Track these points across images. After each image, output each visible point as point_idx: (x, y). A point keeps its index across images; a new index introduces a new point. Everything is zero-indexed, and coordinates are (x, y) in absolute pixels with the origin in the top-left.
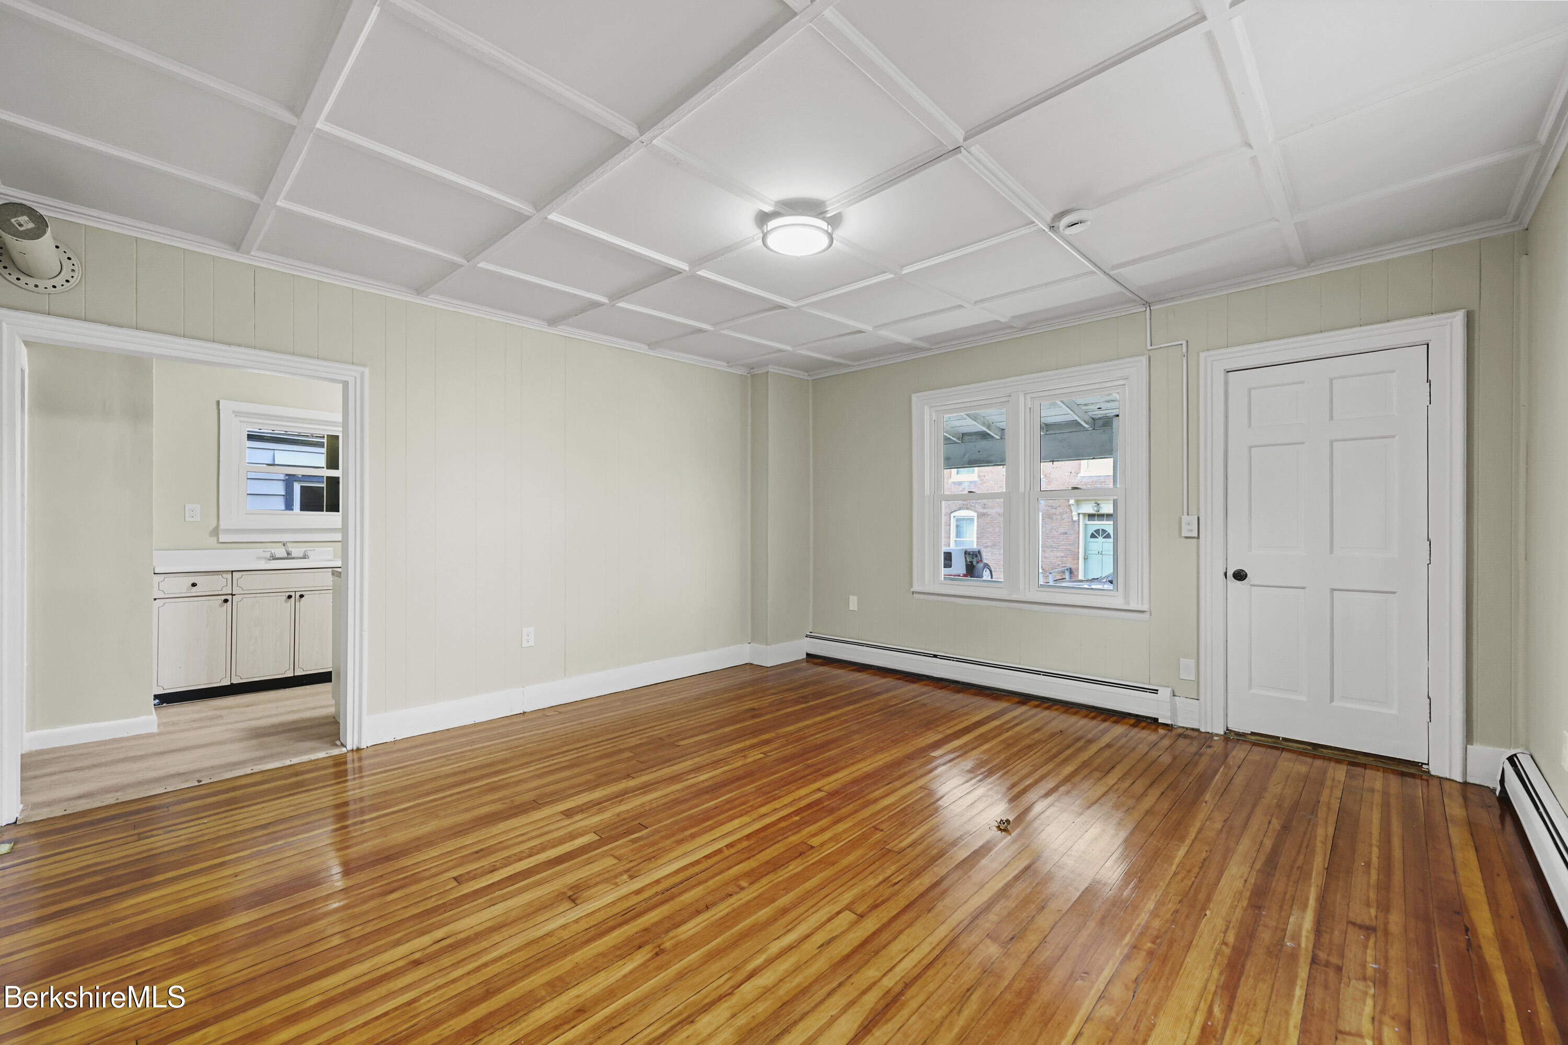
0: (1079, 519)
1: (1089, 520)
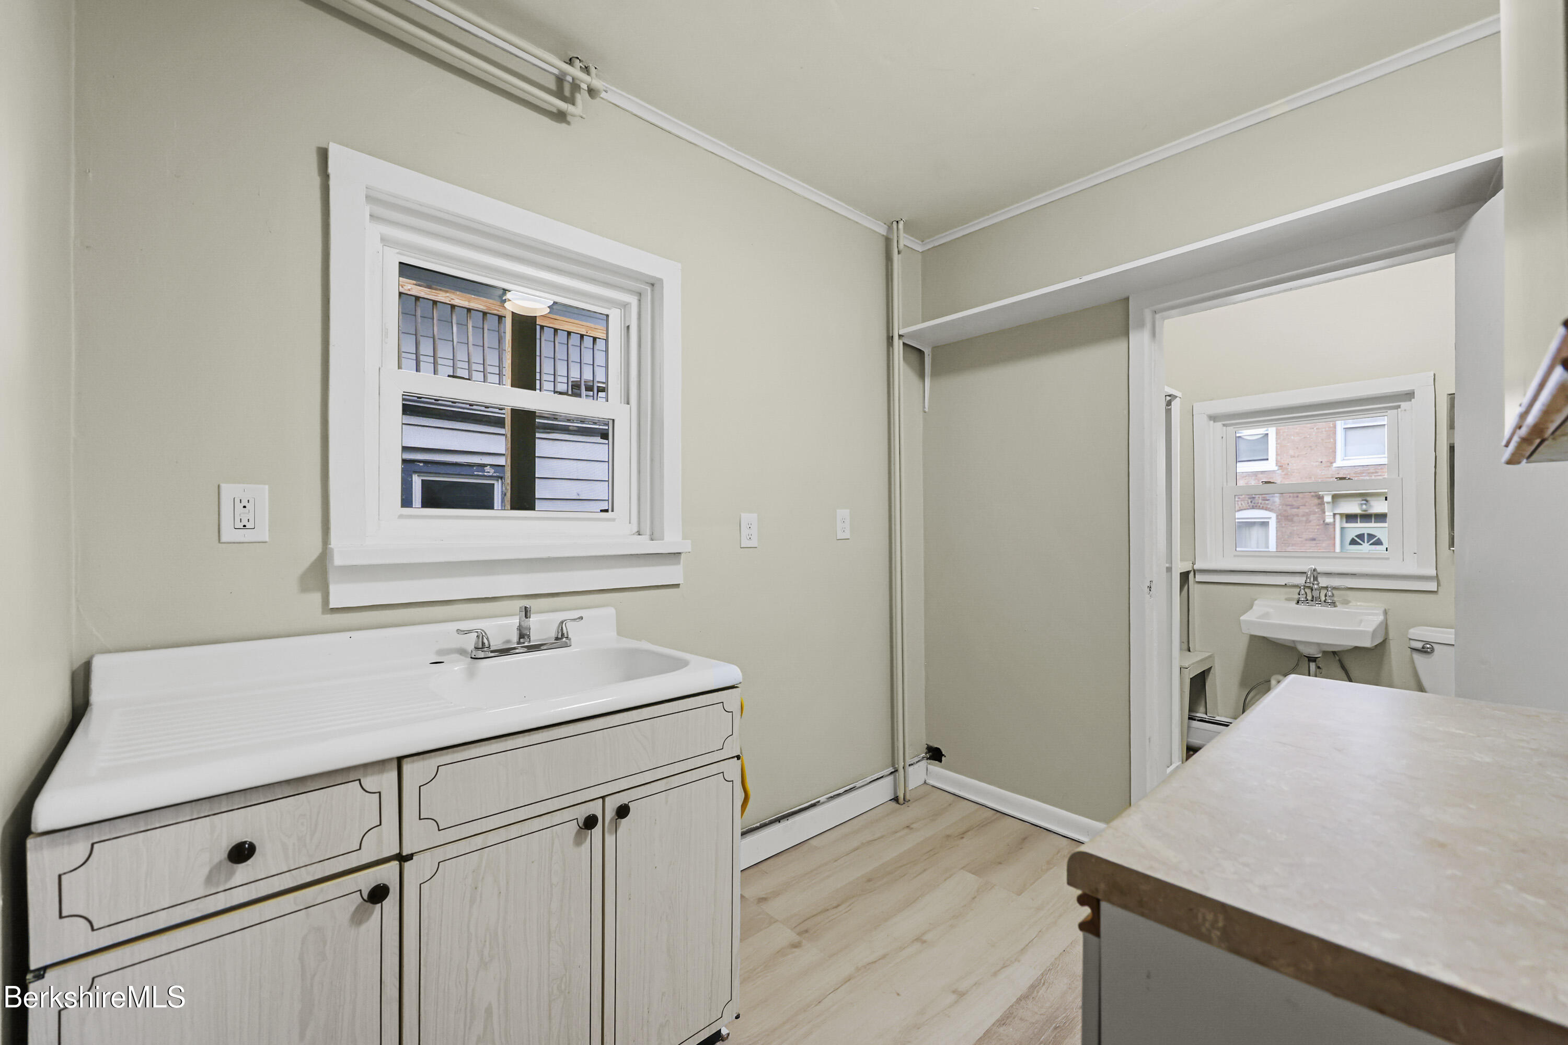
0: (1334, 522)
1: (1347, 522)
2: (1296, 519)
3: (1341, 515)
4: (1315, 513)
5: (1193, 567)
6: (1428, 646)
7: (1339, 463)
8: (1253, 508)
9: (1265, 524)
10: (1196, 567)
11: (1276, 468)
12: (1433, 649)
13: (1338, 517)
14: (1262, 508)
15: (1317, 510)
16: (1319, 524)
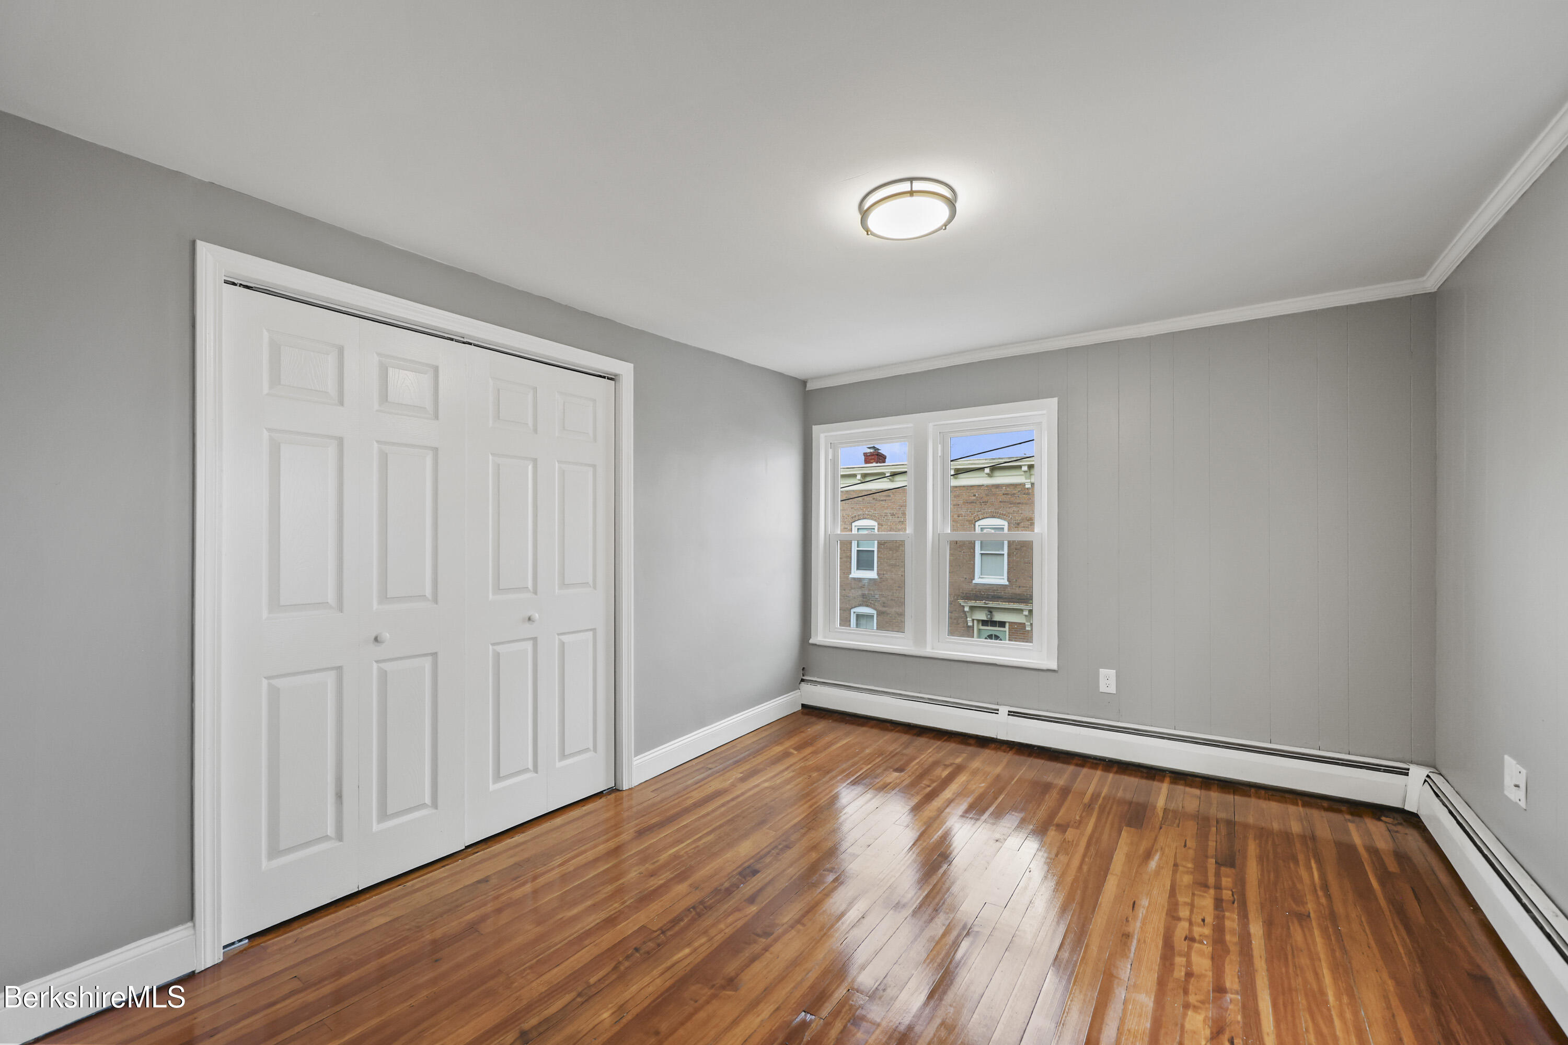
3: (978, 621)
7: (977, 580)
13: (975, 622)
15: (963, 615)
16: (964, 627)
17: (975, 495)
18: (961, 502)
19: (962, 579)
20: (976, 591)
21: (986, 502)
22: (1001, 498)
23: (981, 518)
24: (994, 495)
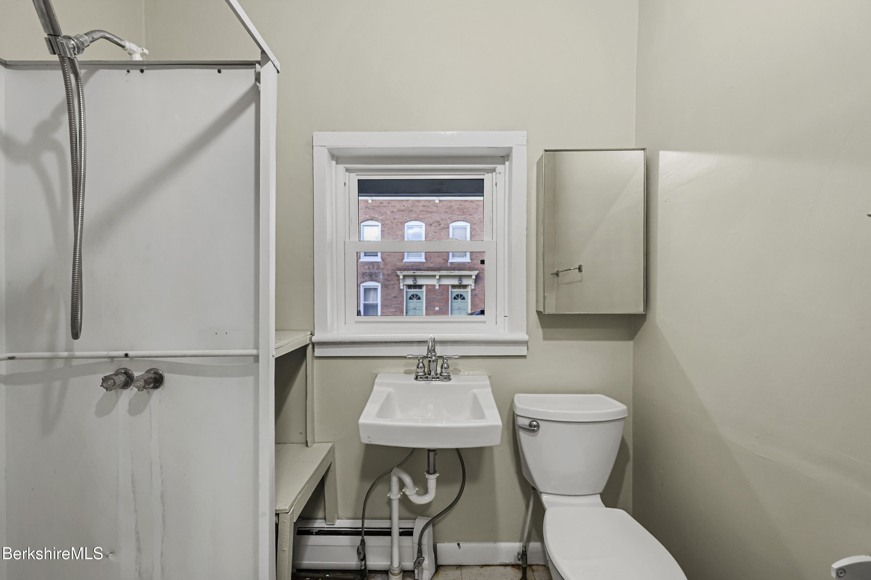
0: (404, 288)
1: (408, 289)
2: (389, 287)
3: (406, 285)
4: (396, 284)
5: (311, 339)
6: (535, 423)
7: (406, 260)
8: (371, 280)
9: (376, 289)
10: (314, 339)
11: (381, 260)
12: (538, 426)
13: (405, 286)
14: (375, 281)
15: (397, 283)
16: (398, 290)
17: (404, 206)
18: (395, 210)
19: (396, 260)
20: (405, 267)
21: (411, 211)
22: (421, 208)
23: (408, 221)
24: (417, 206)
